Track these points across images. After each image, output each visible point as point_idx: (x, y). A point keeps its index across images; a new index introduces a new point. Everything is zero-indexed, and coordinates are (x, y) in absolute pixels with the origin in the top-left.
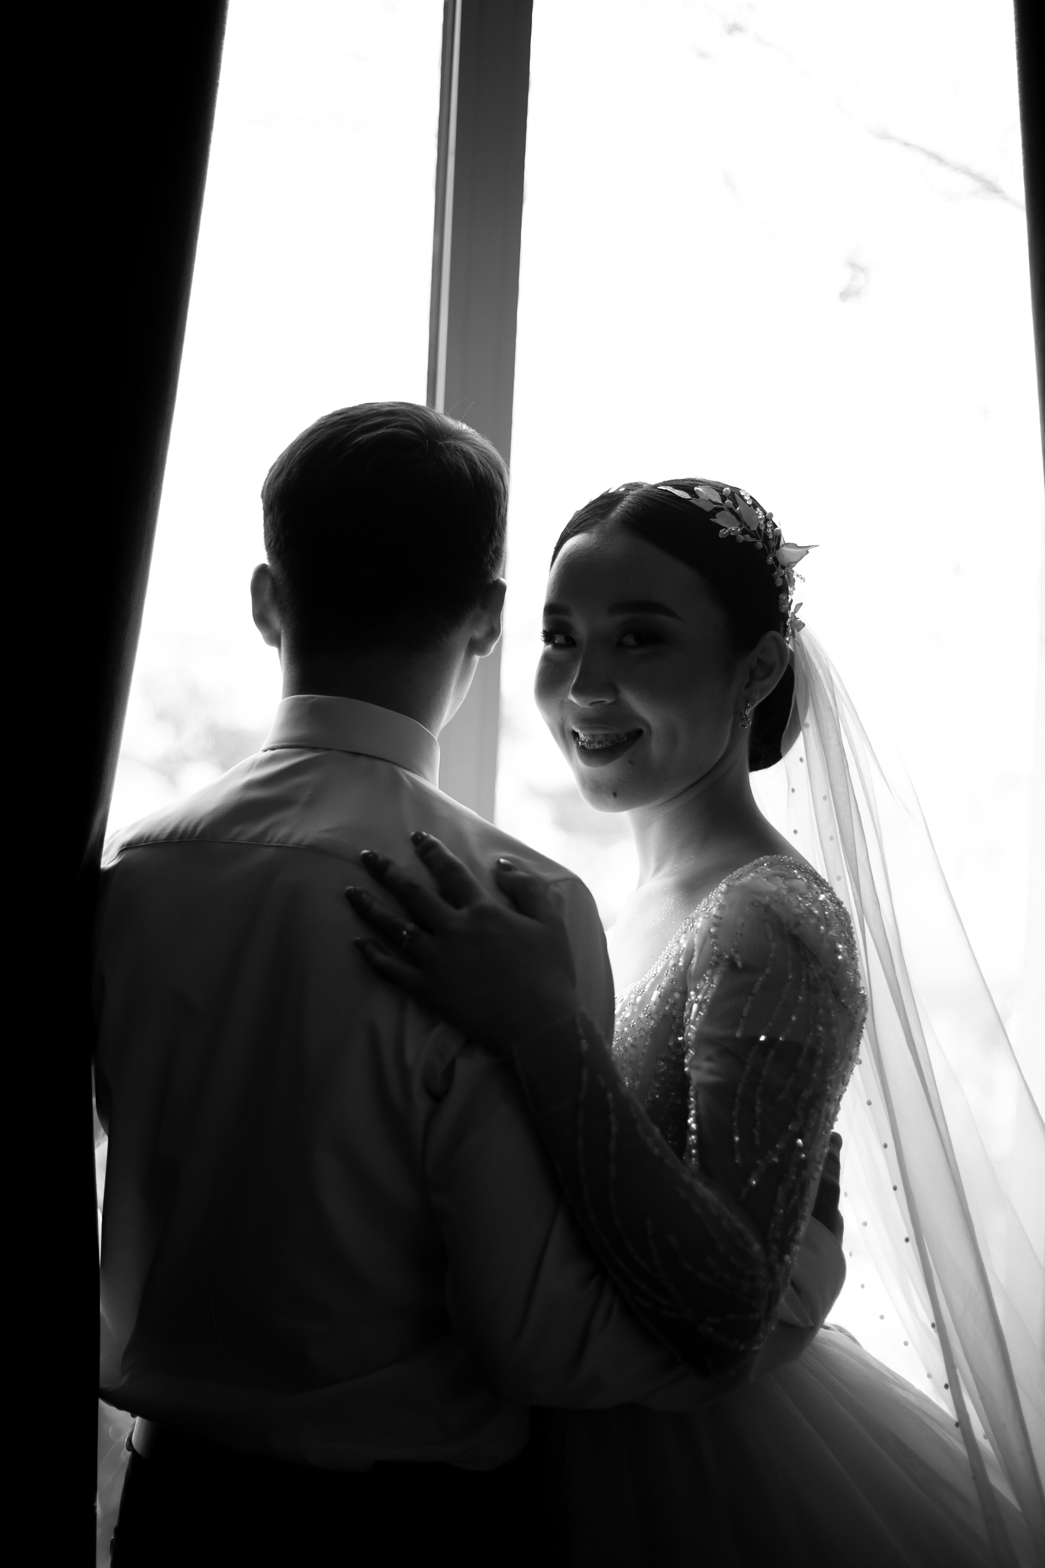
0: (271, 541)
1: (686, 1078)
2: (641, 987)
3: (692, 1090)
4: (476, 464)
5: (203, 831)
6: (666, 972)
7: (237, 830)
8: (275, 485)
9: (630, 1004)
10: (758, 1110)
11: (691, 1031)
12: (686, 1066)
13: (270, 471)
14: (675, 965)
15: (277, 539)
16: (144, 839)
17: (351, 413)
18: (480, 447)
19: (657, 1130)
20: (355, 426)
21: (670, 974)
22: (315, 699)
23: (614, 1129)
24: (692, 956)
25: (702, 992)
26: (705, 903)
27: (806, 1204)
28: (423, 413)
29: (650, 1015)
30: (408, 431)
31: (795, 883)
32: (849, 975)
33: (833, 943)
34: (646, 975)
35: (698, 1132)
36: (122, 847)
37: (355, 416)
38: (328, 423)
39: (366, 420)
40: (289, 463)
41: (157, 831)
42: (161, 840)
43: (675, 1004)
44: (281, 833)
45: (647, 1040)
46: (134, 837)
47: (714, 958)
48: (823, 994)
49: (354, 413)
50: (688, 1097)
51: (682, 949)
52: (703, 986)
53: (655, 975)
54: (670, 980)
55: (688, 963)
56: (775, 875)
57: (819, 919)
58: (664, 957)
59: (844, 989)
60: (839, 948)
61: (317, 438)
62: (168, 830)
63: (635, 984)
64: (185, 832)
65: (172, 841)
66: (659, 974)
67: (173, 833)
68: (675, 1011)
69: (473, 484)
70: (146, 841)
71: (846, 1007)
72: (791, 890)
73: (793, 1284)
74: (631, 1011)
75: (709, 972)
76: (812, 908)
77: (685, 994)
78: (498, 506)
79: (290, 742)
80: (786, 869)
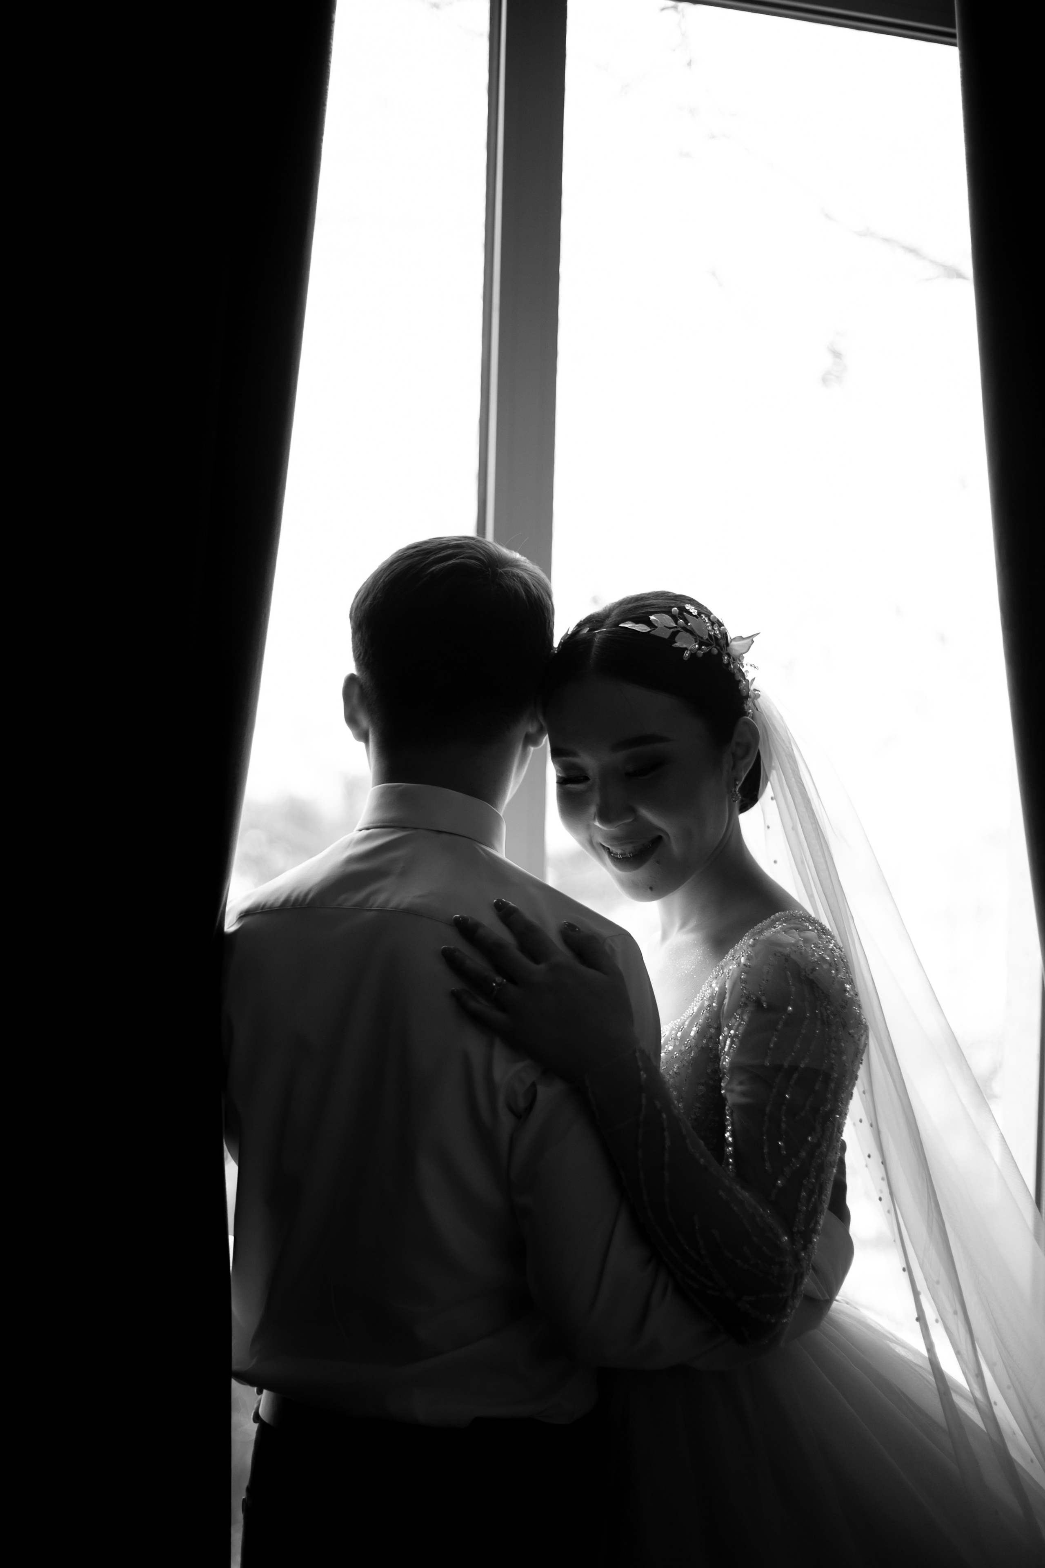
0: (360, 654)
1: (722, 1100)
2: (680, 1024)
3: (728, 1110)
4: (530, 587)
5: (313, 899)
6: (702, 1011)
7: (343, 897)
8: (363, 608)
9: (672, 1039)
10: (783, 1126)
11: (726, 1061)
12: (723, 1089)
13: (357, 596)
14: (709, 1006)
15: (366, 653)
16: (261, 906)
17: (424, 547)
18: (532, 572)
19: (702, 1142)
20: (429, 558)
21: (705, 1013)
22: (403, 787)
23: (668, 1143)
24: (724, 998)
25: (734, 1027)
26: (731, 953)
27: (824, 1202)
28: (484, 545)
29: (690, 1047)
30: (473, 561)
31: (809, 934)
32: (855, 1009)
33: (842, 984)
34: (684, 1014)
35: (734, 1144)
36: (240, 914)
37: (427, 549)
38: (405, 555)
39: (438, 552)
40: (373, 590)
41: (271, 900)
42: (275, 908)
43: (711, 1038)
44: (380, 899)
45: (689, 1069)
46: (251, 905)
47: (743, 1000)
48: (834, 1028)
49: (426, 546)
50: (725, 1115)
51: (715, 992)
52: (735, 1023)
53: (692, 1014)
54: (706, 1018)
55: (721, 1004)
56: (791, 928)
57: (830, 965)
58: (699, 999)
59: (851, 1022)
60: (846, 988)
61: (396, 569)
62: (282, 899)
63: (675, 1022)
64: (296, 900)
65: (285, 908)
66: (696, 1013)
67: (286, 901)
68: (711, 1044)
69: (528, 604)
70: (262, 909)
71: (853, 1037)
72: (806, 941)
73: (814, 1268)
74: (673, 1044)
75: (739, 1011)
76: (824, 955)
77: (719, 1031)
78: (548, 621)
79: (383, 823)
80: (799, 922)
